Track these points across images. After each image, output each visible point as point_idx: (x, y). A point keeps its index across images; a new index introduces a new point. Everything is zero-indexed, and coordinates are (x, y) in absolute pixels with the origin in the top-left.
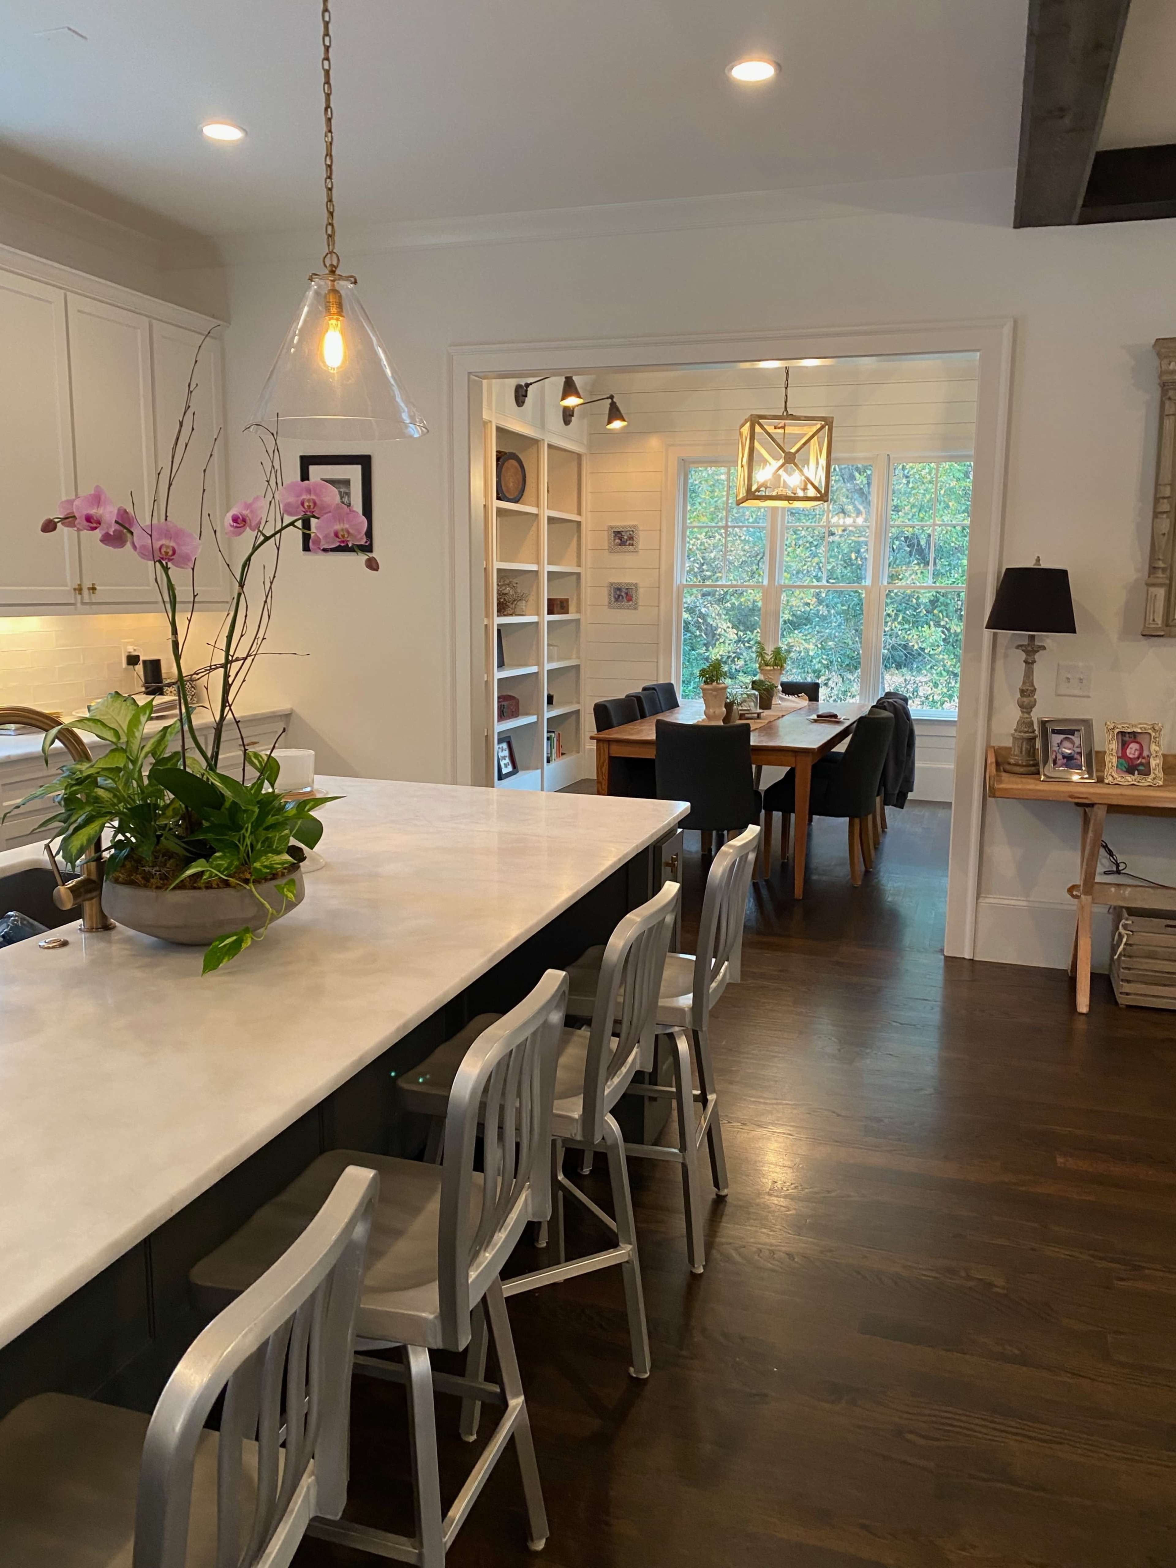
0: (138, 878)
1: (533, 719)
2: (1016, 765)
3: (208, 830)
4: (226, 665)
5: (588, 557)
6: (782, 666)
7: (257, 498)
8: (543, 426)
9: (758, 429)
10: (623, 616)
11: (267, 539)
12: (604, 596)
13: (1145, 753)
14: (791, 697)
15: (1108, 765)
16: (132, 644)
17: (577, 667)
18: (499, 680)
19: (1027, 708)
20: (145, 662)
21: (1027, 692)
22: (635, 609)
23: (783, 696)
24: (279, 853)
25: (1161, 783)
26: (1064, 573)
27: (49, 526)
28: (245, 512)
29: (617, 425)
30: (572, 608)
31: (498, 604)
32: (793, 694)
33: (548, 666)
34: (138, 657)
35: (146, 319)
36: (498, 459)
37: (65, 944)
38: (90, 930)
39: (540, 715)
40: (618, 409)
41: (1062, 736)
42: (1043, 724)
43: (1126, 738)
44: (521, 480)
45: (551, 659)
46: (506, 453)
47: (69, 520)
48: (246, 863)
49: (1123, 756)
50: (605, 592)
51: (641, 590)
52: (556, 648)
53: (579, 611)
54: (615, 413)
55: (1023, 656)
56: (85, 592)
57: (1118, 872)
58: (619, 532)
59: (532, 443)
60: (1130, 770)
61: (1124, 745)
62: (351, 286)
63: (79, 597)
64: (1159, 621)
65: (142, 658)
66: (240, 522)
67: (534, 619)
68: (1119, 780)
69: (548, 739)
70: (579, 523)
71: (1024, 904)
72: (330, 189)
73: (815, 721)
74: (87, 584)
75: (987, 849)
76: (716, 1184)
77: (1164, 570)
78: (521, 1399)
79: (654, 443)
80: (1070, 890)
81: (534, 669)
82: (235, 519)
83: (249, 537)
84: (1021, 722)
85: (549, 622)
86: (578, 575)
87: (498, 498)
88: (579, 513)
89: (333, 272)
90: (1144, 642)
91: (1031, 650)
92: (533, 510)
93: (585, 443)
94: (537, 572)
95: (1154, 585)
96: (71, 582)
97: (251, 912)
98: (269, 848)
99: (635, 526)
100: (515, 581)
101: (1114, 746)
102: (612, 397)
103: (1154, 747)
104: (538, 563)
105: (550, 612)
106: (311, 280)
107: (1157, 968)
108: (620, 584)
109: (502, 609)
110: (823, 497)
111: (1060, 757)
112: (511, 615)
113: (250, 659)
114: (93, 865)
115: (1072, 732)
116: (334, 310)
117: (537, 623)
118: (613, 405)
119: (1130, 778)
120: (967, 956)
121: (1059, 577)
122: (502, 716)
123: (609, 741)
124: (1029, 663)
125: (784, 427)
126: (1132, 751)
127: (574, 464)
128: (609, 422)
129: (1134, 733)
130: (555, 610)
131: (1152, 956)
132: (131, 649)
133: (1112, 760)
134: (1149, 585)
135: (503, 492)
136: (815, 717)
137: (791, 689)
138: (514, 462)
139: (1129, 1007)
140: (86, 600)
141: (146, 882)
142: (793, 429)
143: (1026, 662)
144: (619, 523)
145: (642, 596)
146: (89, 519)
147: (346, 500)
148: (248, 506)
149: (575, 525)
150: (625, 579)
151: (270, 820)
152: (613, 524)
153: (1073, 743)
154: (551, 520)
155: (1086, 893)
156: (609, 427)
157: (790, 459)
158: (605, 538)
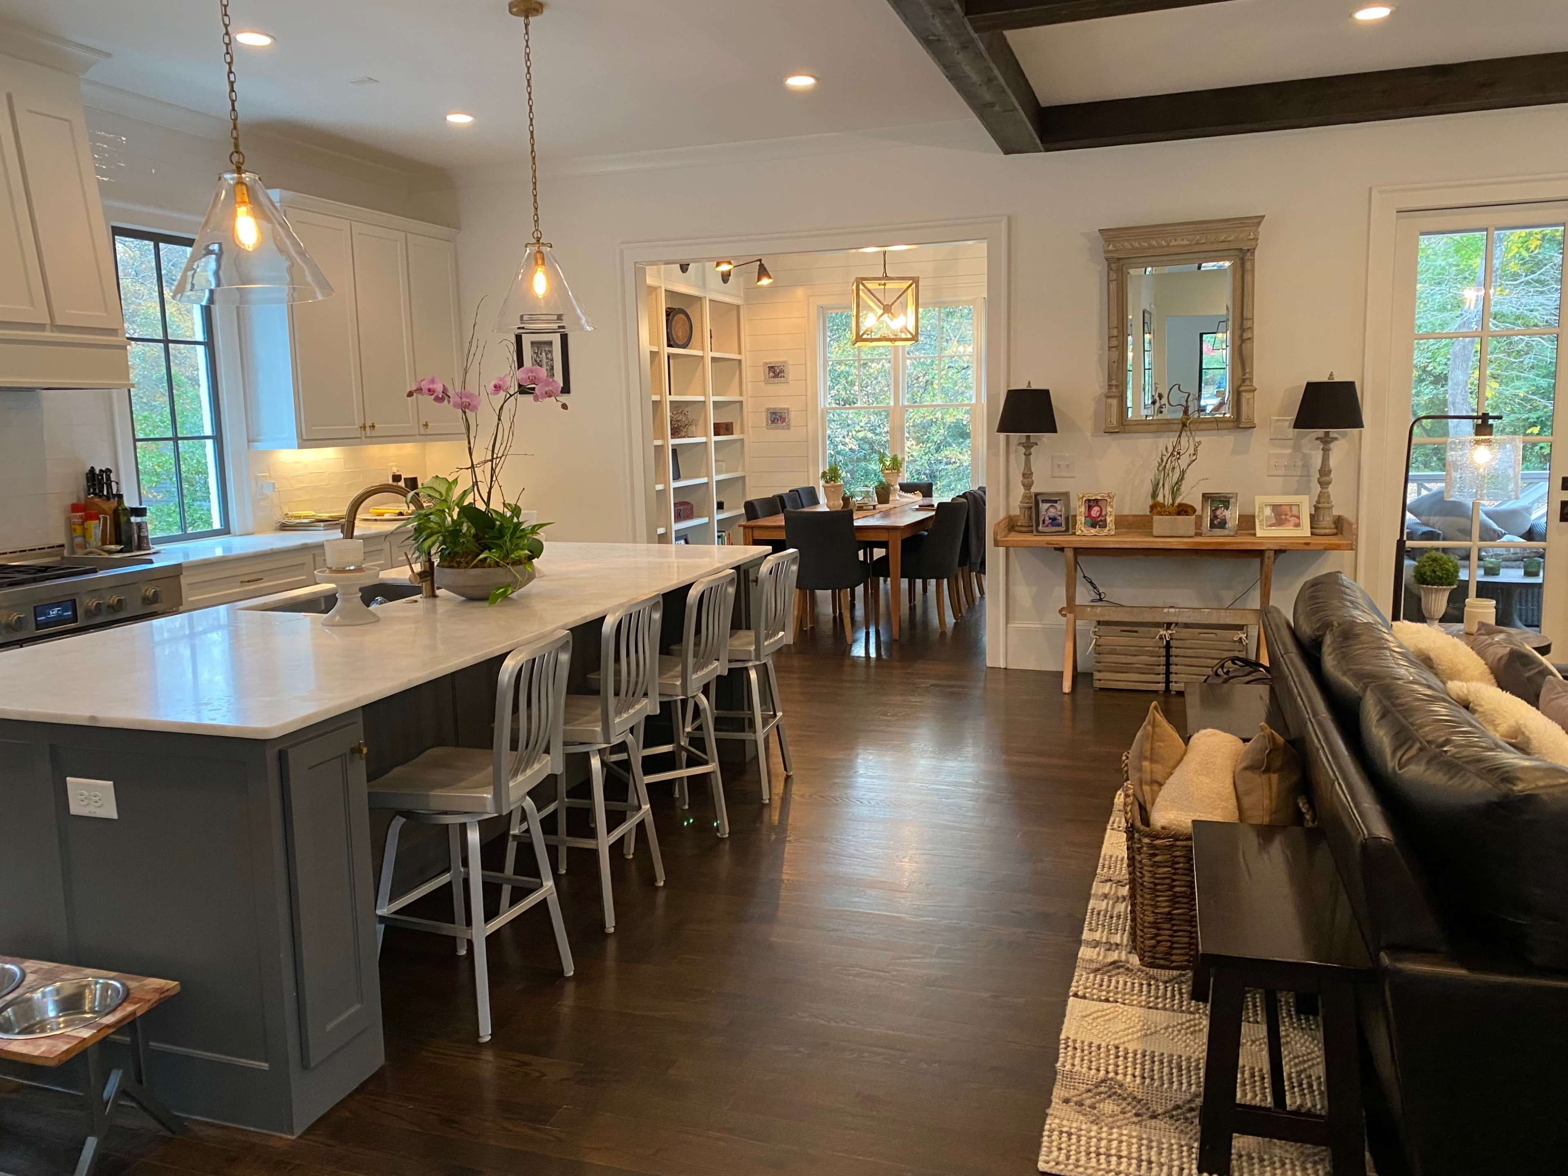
0: (454, 564)
1: (706, 520)
2: (1021, 526)
3: (489, 538)
4: (492, 461)
5: (748, 387)
6: (899, 470)
7: (506, 376)
8: (704, 286)
9: (861, 287)
10: (779, 434)
11: (511, 396)
12: (763, 418)
13: (1104, 513)
14: (909, 495)
15: (1079, 522)
16: (395, 466)
17: (743, 478)
18: (674, 489)
19: (1028, 486)
20: (405, 479)
21: (1027, 475)
22: (789, 429)
23: (903, 494)
24: (523, 550)
25: (1113, 533)
26: (1047, 391)
27: (410, 394)
28: (500, 383)
29: (765, 282)
30: (736, 428)
31: (672, 429)
32: (910, 492)
33: (716, 478)
34: (400, 476)
35: (404, 234)
36: (668, 315)
37: (416, 601)
38: (426, 597)
39: (711, 517)
40: (765, 269)
41: (1049, 505)
42: (1036, 495)
43: (1091, 504)
44: (688, 329)
45: (718, 472)
46: (675, 309)
47: (419, 390)
48: (507, 555)
49: (1089, 516)
50: (764, 416)
51: (792, 414)
52: (724, 463)
53: (742, 432)
54: (763, 272)
55: (1024, 450)
56: (368, 429)
57: (1101, 600)
58: (772, 367)
59: (696, 300)
60: (1093, 526)
61: (1090, 508)
62: (549, 249)
63: (363, 432)
64: (1114, 422)
65: (403, 477)
66: (497, 388)
67: (703, 439)
68: (1086, 532)
69: (719, 537)
70: (740, 361)
71: (1038, 626)
72: (535, 196)
73: (917, 510)
74: (369, 424)
75: (1011, 588)
76: (786, 769)
77: (1117, 386)
78: (649, 806)
79: (800, 292)
80: (1060, 611)
81: (704, 480)
82: (495, 386)
83: (502, 395)
84: (1024, 496)
85: (715, 442)
86: (741, 402)
87: (669, 345)
88: (740, 353)
89: (538, 241)
90: (1108, 438)
91: (1028, 446)
92: (699, 353)
93: (742, 295)
94: (704, 402)
95: (1110, 397)
96: (358, 423)
97: (509, 580)
98: (518, 547)
99: (785, 362)
100: (686, 410)
101: (1083, 509)
102: (760, 260)
103: (1109, 509)
104: (704, 395)
105: (717, 433)
106: (526, 246)
107: (1116, 661)
108: (775, 409)
109: (675, 433)
110: (915, 338)
111: (1047, 518)
112: (684, 437)
113: (503, 458)
114: (427, 564)
115: (1056, 502)
116: (540, 262)
117: (706, 443)
118: (762, 266)
119: (1093, 531)
120: (1002, 666)
121: (1044, 395)
122: (679, 517)
123: (752, 528)
124: (1028, 455)
125: (885, 284)
126: (1095, 512)
127: (735, 313)
128: (759, 280)
129: (1097, 500)
130: (722, 432)
131: (1112, 652)
132: (395, 470)
133: (1081, 519)
134: (1108, 397)
135: (674, 340)
136: (917, 507)
137: (907, 488)
138: (682, 316)
139: (1101, 689)
140: (368, 435)
141: (459, 566)
142: (891, 285)
143: (1025, 454)
144: (773, 360)
145: (794, 418)
146: (429, 390)
147: (549, 356)
148: (501, 379)
149: (737, 363)
150: (780, 404)
151: (518, 534)
152: (767, 360)
153: (1056, 508)
154: (714, 359)
155: (1070, 612)
156: (759, 283)
157: (887, 309)
158: (762, 373)
